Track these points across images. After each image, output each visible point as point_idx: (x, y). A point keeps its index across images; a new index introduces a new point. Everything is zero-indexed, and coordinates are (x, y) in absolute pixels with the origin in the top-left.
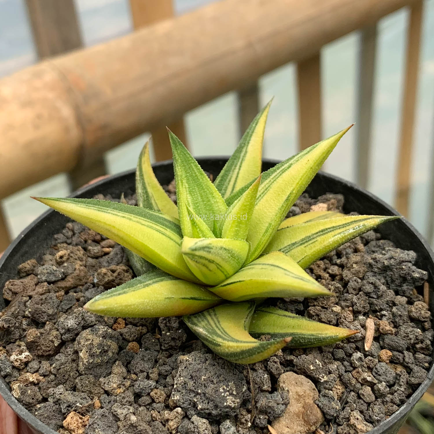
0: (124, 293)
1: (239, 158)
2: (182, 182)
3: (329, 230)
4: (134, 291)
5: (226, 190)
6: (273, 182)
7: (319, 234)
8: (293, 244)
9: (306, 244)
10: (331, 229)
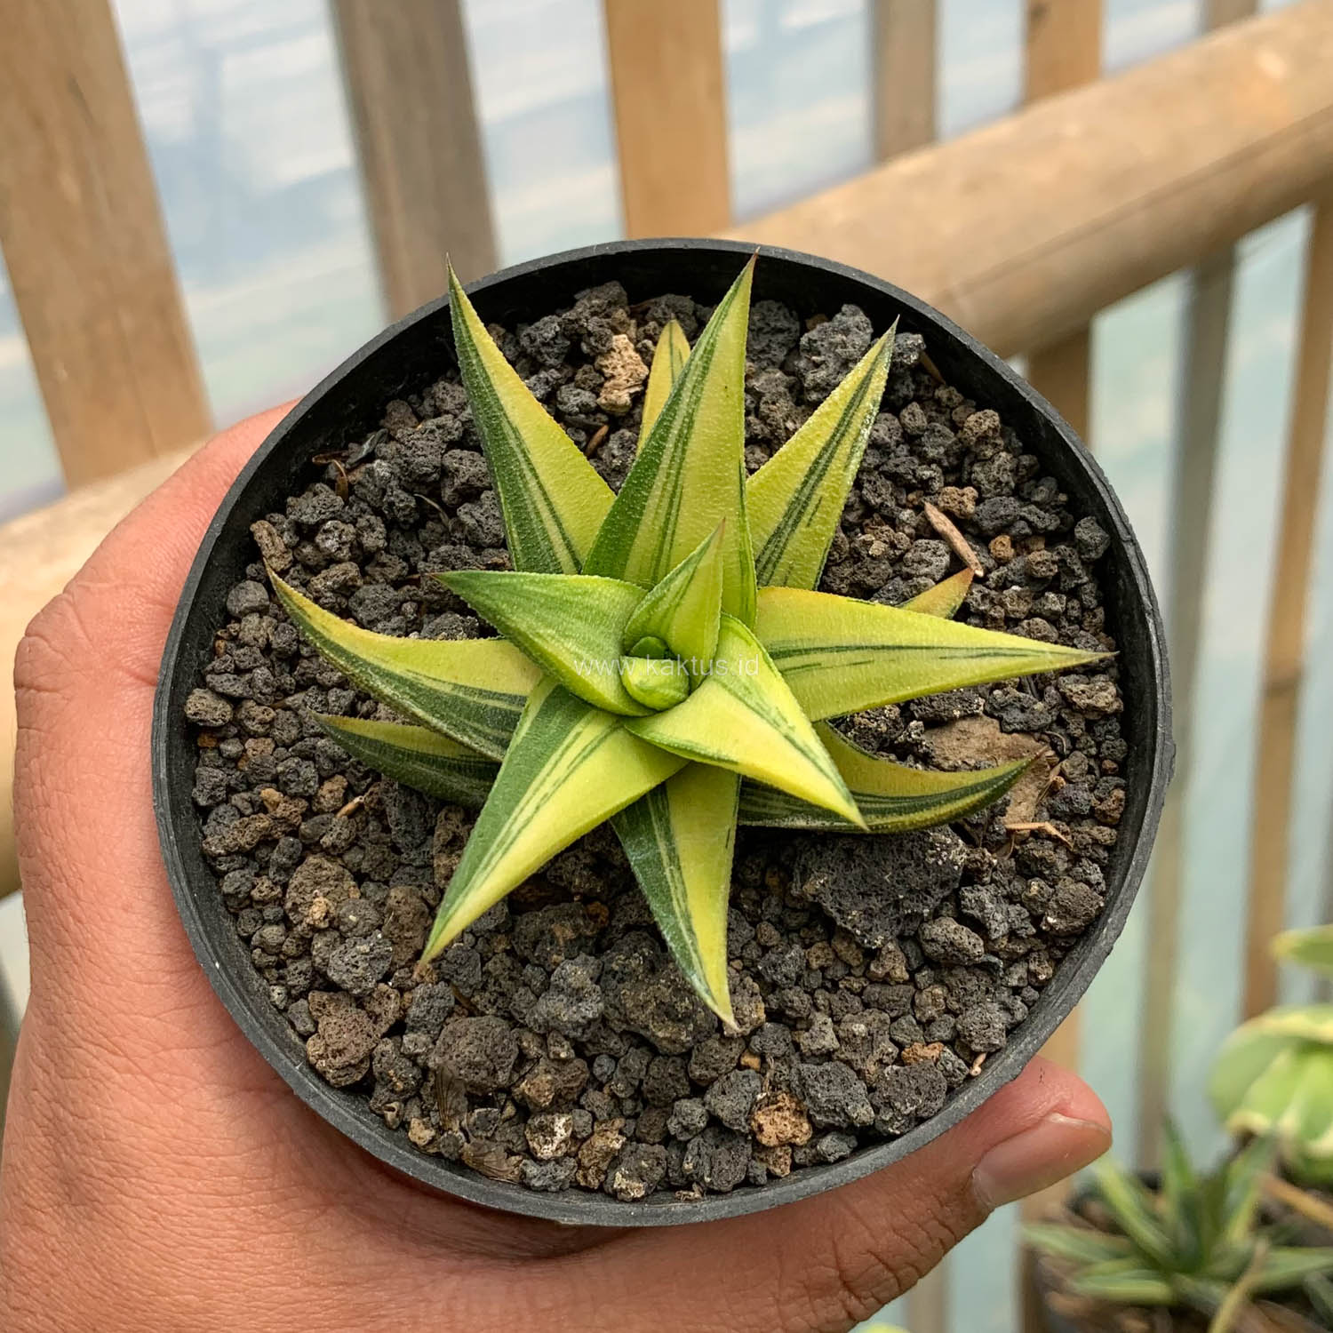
0: (687, 917)
1: (513, 454)
2: (540, 636)
3: (823, 461)
4: (685, 894)
5: (547, 538)
6: (679, 473)
7: (811, 482)
8: (778, 533)
9: (805, 519)
10: (826, 456)
